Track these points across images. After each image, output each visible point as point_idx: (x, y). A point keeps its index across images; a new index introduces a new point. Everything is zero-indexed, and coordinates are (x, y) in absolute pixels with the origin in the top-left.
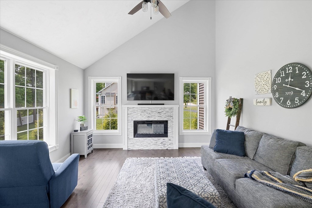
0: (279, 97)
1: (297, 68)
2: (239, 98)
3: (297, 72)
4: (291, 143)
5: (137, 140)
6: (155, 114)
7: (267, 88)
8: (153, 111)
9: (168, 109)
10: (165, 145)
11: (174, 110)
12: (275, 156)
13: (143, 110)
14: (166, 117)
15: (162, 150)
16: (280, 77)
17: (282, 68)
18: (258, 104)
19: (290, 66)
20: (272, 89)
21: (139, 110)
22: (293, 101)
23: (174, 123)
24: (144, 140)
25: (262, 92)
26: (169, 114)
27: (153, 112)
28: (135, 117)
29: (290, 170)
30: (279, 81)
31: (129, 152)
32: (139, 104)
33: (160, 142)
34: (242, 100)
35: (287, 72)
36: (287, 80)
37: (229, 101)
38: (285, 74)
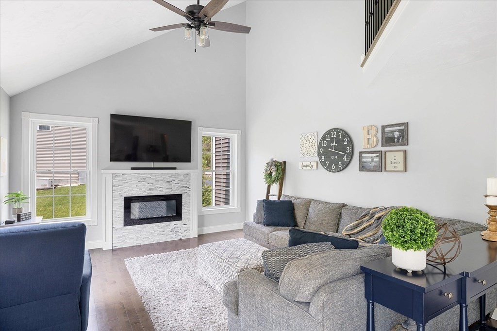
0: (325, 161)
1: (340, 134)
2: (281, 161)
3: (340, 138)
4: (338, 205)
5: (130, 230)
6: (161, 184)
7: (313, 151)
8: (158, 179)
9: (182, 177)
10: (178, 234)
11: (191, 178)
12: (326, 219)
13: (141, 178)
14: (179, 188)
15: (173, 242)
16: (325, 140)
17: (328, 131)
18: (304, 168)
19: (335, 131)
20: (318, 152)
21: (133, 179)
22: (337, 165)
23: (191, 198)
24: (142, 228)
25: (308, 155)
26: (183, 184)
27: (158, 181)
28: (126, 190)
29: (338, 228)
30: (325, 144)
31: (114, 252)
32: (133, 169)
33: (170, 230)
34: (285, 162)
35: (332, 137)
36: (332, 145)
37: (269, 164)
38: (331, 138)
